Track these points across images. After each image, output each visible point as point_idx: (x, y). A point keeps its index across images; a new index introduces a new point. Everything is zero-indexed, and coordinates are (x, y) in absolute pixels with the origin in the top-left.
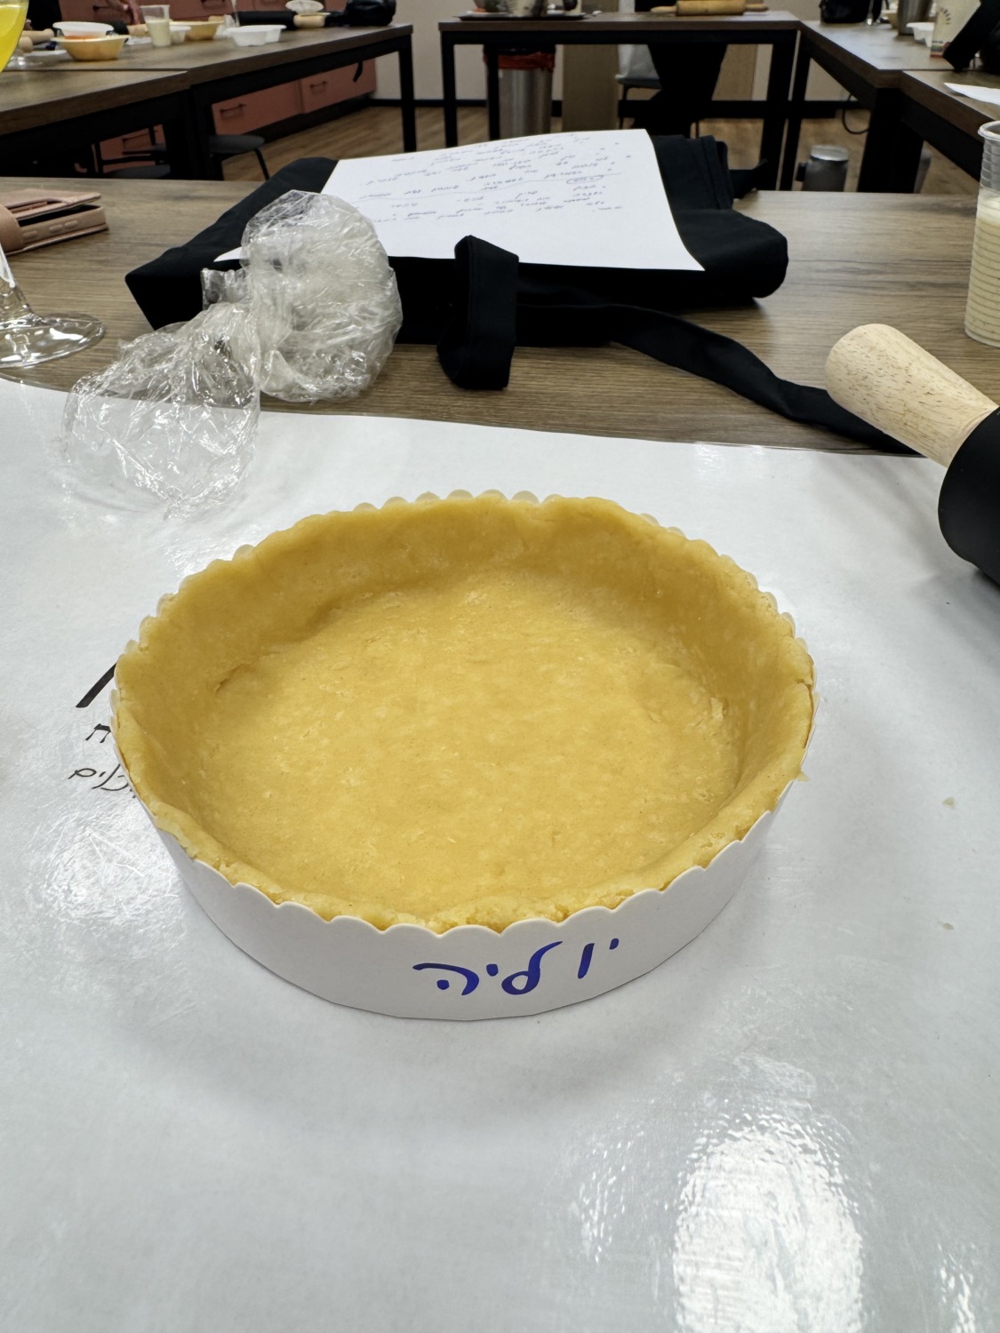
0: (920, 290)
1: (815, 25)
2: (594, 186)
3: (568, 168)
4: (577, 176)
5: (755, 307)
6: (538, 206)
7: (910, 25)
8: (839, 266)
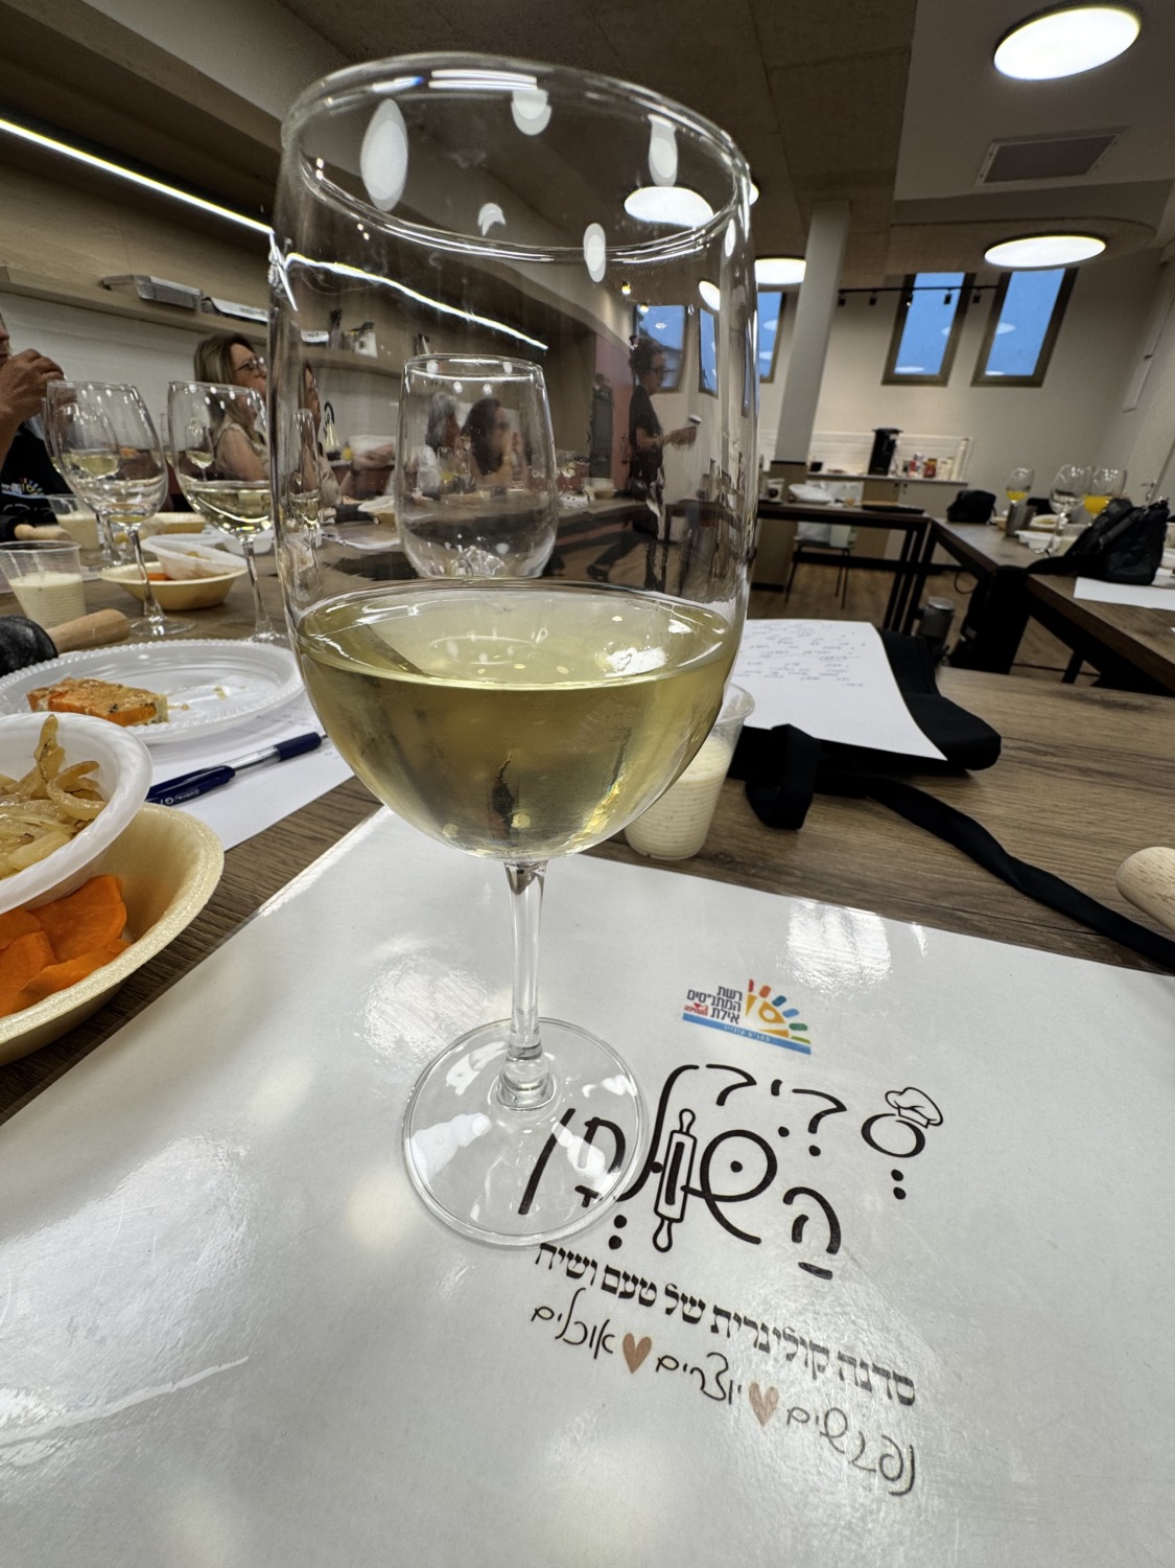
0: (1090, 776)
1: (942, 522)
2: (840, 665)
3: (819, 648)
4: (827, 655)
5: (967, 777)
6: (801, 676)
7: (1018, 532)
8: (1021, 744)
